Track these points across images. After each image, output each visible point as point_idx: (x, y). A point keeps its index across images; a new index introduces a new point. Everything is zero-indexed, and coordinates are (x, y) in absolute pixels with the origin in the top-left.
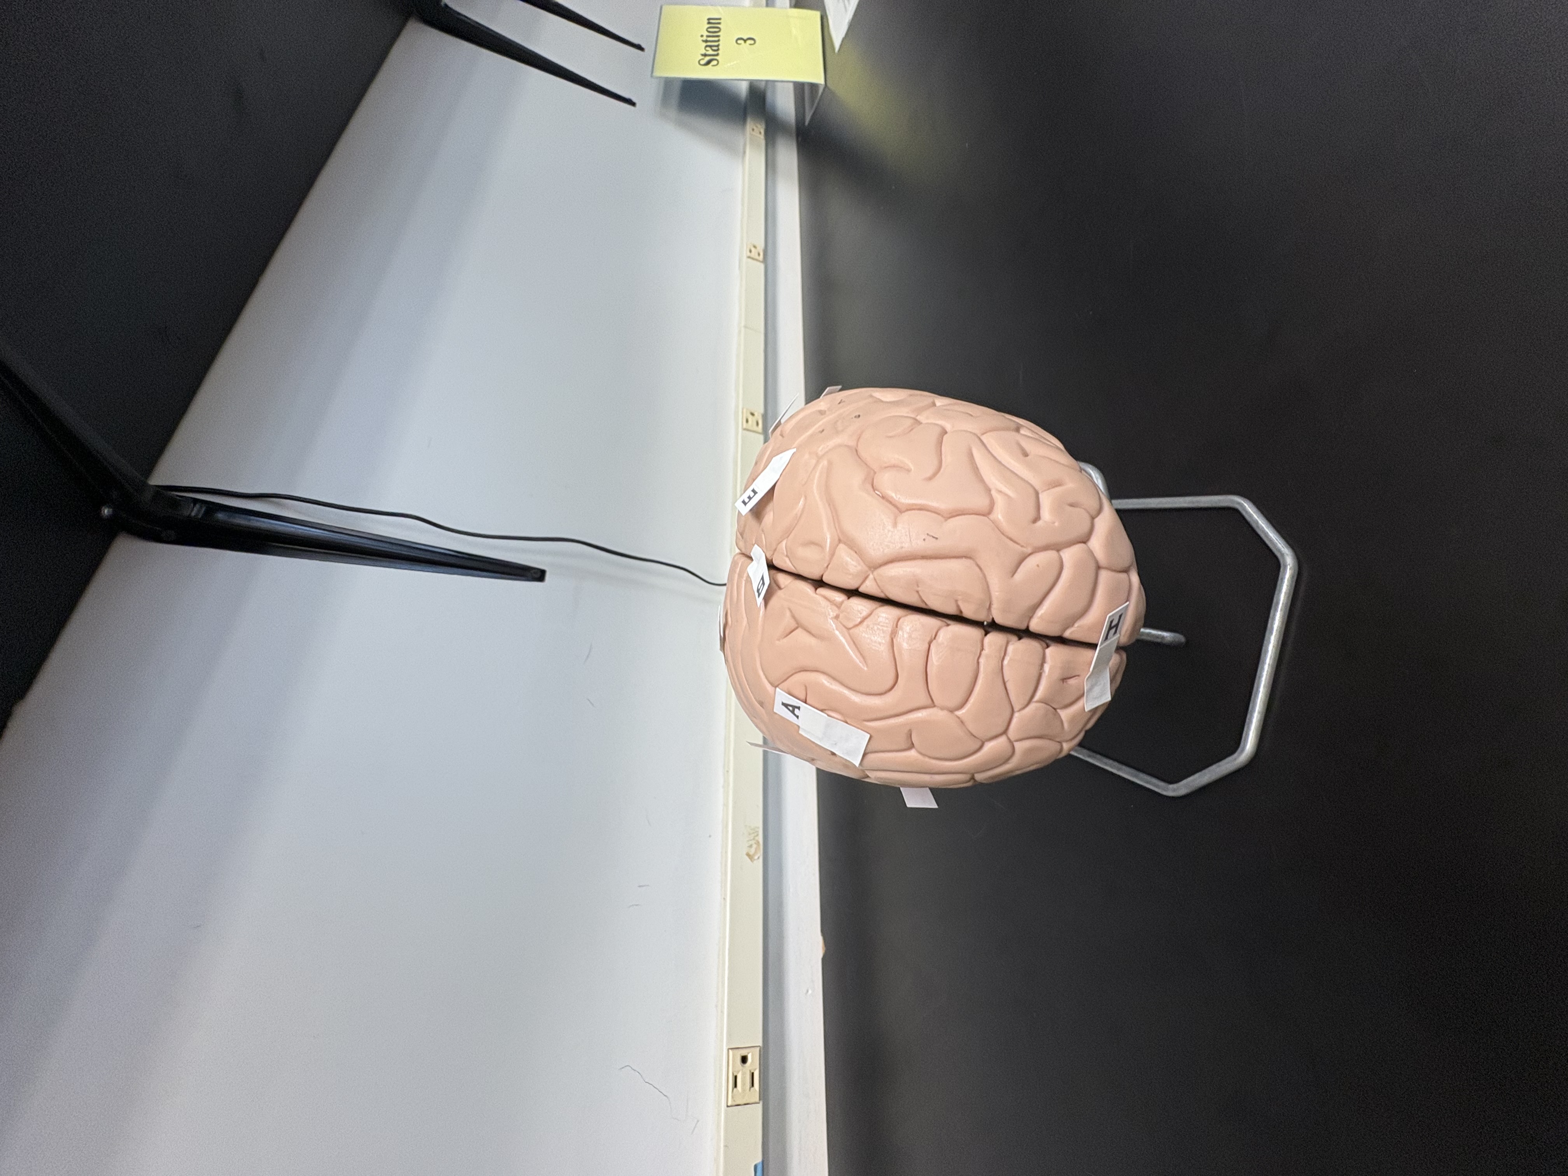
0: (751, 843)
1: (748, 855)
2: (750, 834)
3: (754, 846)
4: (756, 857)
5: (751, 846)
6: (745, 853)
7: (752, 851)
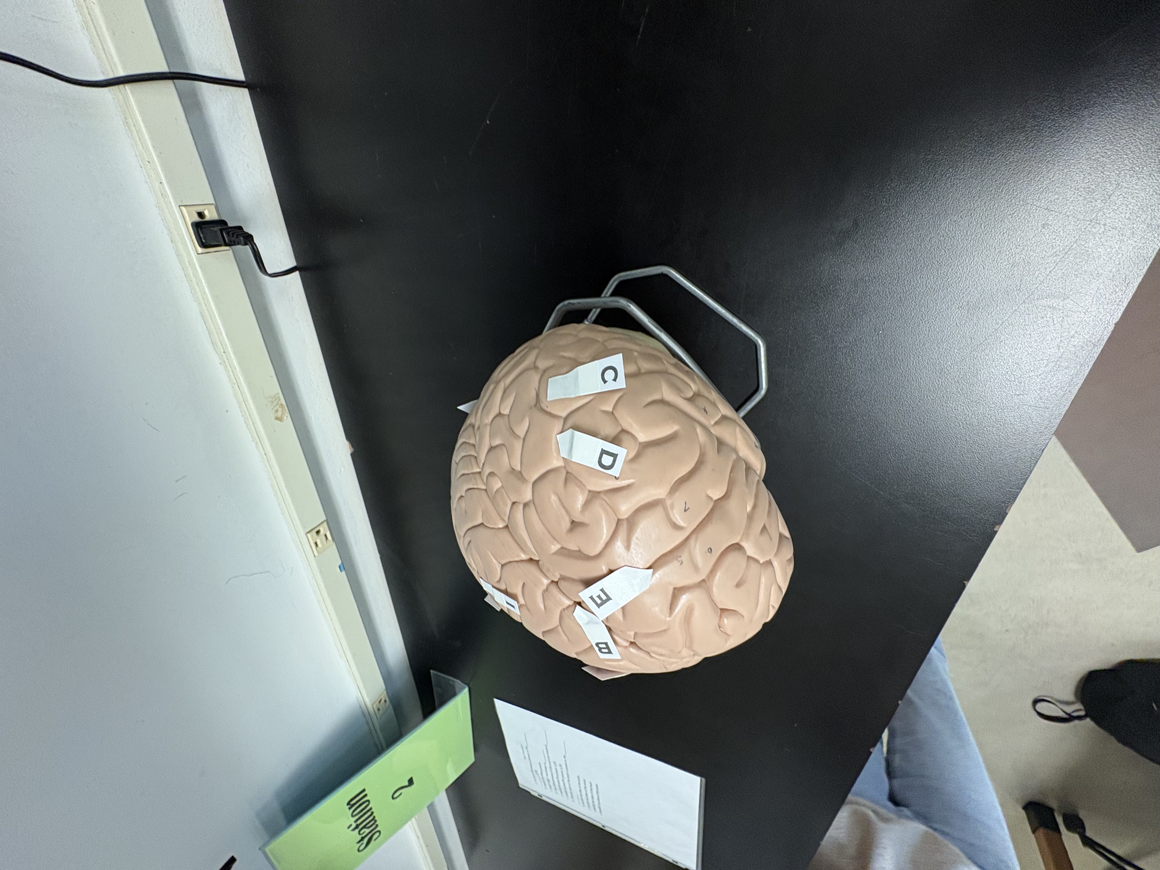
0: (275, 409)
1: (277, 418)
2: (272, 402)
3: (280, 409)
4: (285, 418)
5: (277, 411)
6: (273, 419)
7: (279, 414)
